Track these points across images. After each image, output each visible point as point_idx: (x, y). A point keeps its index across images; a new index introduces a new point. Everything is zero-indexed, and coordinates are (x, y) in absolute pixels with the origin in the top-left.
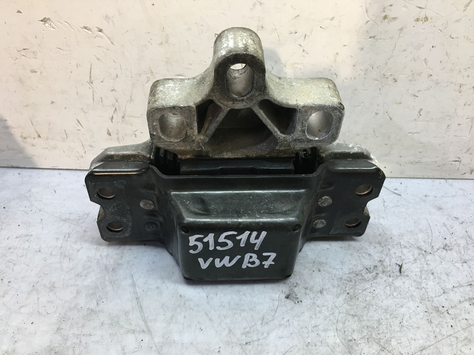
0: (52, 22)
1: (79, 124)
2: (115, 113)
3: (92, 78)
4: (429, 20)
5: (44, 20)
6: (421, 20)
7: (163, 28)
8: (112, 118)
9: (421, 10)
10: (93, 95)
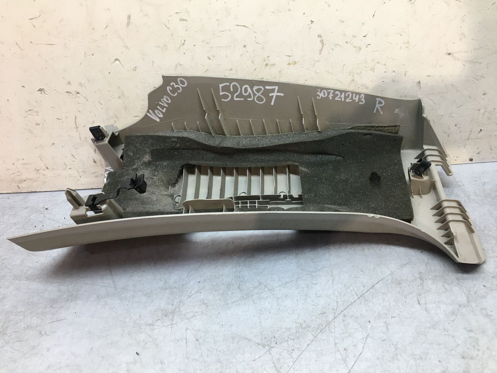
0: (46, 91)
1: (73, 157)
3: (77, 125)
4: (297, 63)
5: (40, 90)
6: (292, 64)
7: (119, 87)
9: (290, 57)
10: (80, 136)
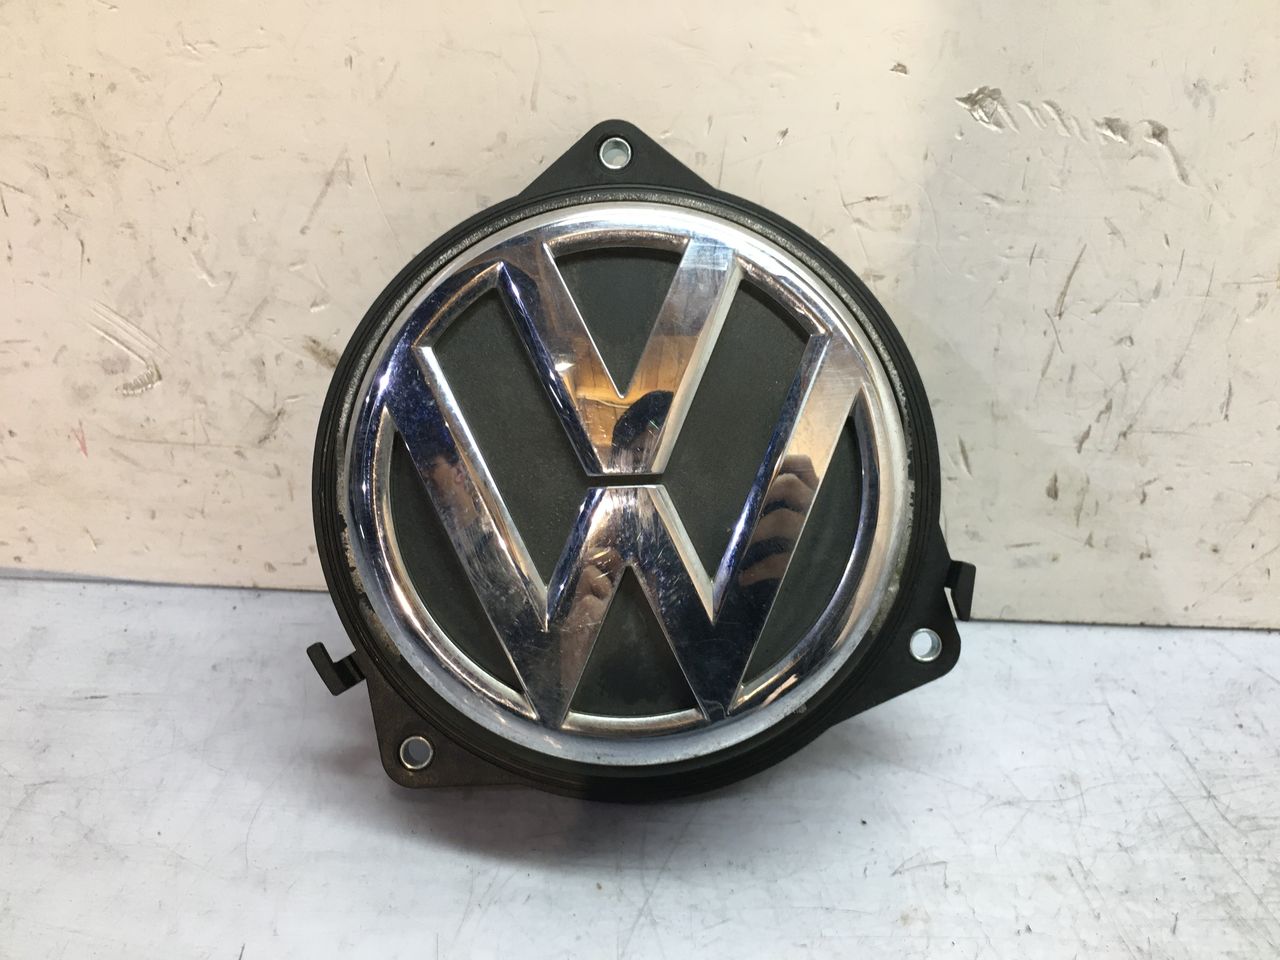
2: (1101, 420)
8: (1087, 435)
